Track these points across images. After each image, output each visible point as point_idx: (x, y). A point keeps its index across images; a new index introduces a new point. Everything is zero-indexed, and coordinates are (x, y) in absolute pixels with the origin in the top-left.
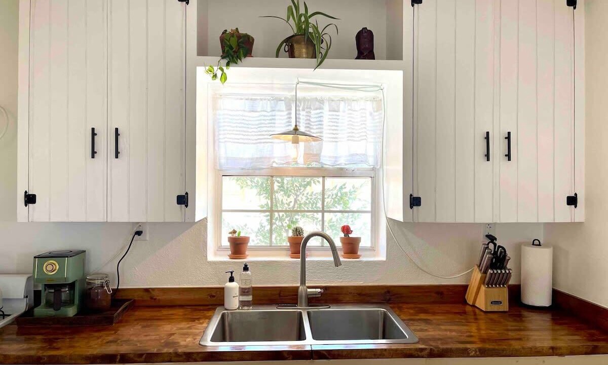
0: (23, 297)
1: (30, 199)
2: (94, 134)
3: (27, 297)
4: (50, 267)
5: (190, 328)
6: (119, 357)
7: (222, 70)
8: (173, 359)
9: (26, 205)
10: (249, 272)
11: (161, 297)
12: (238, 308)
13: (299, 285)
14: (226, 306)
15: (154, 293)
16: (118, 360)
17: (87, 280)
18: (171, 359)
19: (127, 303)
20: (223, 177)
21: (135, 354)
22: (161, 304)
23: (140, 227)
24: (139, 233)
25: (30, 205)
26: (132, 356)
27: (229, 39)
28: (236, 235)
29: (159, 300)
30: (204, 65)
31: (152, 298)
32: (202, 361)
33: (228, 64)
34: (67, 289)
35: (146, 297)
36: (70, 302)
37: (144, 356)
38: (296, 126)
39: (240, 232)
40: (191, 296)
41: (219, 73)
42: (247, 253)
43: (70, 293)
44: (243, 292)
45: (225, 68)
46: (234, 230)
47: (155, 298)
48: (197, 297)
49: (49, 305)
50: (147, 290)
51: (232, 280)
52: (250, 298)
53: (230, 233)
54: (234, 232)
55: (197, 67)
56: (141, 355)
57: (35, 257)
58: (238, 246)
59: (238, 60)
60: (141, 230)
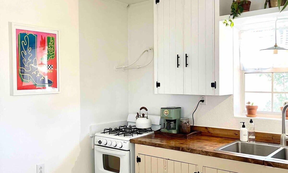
0: (159, 125)
1: (158, 85)
2: (178, 57)
3: (161, 125)
4: (166, 113)
5: (216, 145)
6: (181, 148)
7: (231, 21)
8: (201, 153)
9: (157, 87)
10: (252, 124)
11: (212, 132)
12: (247, 141)
13: (281, 133)
14: (241, 140)
15: (210, 130)
16: (181, 150)
17: (181, 120)
18: (200, 153)
19: (196, 132)
20: (245, 74)
21: (187, 149)
22: (213, 135)
23: (203, 98)
24: (203, 101)
25: (158, 87)
26: (185, 149)
27: (234, 5)
28: (251, 105)
29: (212, 133)
30: (222, 20)
31: (208, 132)
32: (213, 156)
33: (234, 18)
34: (173, 123)
35: (206, 131)
36: (174, 129)
37: (190, 150)
38: (276, 44)
39: (253, 103)
40: (226, 133)
41: (229, 23)
42: (256, 114)
43: (174, 124)
44: (250, 133)
45: (232, 20)
46: (249, 102)
47: (210, 132)
48: (229, 134)
49: (167, 128)
50: (206, 128)
51: (244, 126)
52: (254, 137)
53: (247, 103)
54: (249, 103)
55: (220, 21)
56: (189, 149)
57: (161, 108)
58: (251, 110)
59: (238, 14)
60: (203, 100)
